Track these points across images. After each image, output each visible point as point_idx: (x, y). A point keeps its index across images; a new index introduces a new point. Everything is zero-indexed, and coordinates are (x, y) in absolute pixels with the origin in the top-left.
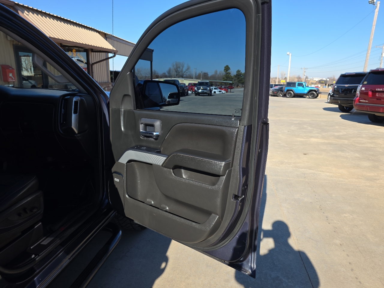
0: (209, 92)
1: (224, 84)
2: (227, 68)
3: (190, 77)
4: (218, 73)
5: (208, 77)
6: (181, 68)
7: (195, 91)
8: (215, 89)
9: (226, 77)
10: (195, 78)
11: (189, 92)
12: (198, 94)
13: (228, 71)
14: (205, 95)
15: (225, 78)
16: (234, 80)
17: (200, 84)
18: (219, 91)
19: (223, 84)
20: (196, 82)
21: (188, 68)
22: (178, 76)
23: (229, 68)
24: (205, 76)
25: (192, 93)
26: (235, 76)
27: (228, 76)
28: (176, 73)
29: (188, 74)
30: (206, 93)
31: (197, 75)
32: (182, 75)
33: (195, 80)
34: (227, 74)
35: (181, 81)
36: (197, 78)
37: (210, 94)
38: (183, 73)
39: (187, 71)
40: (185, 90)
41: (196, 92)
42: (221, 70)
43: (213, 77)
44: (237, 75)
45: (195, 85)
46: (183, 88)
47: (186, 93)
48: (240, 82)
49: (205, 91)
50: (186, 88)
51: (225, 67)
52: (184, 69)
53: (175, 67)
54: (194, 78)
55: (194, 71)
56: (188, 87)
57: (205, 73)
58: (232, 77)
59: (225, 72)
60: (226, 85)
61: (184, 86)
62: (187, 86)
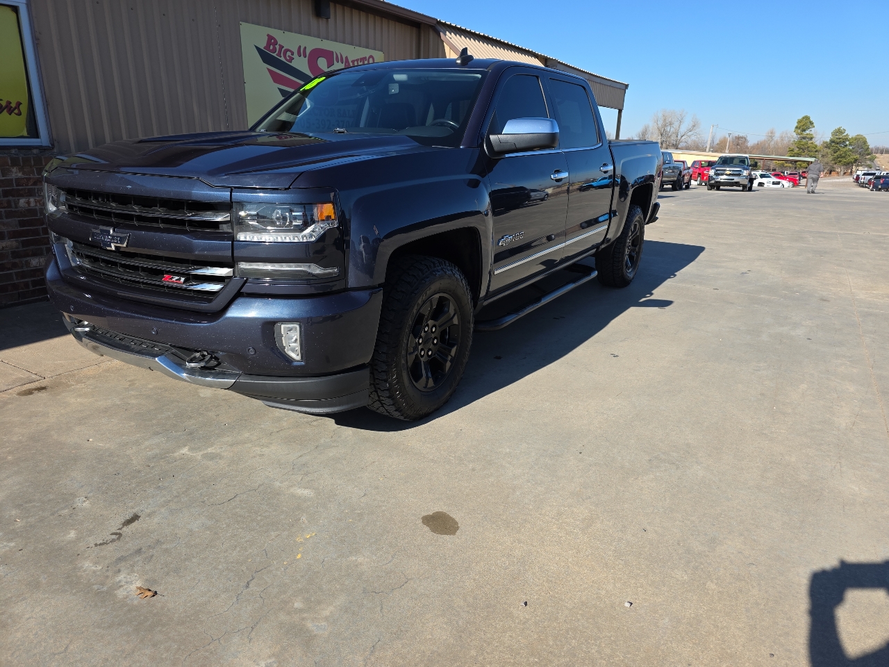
0: (746, 182)
1: (790, 165)
2: (805, 125)
3: (698, 148)
4: (777, 137)
5: (747, 147)
6: (676, 124)
7: (710, 178)
8: (762, 176)
9: (800, 148)
10: (710, 148)
11: (693, 182)
12: (716, 186)
13: (807, 132)
14: (735, 188)
15: (796, 150)
16: (823, 156)
17: (726, 161)
18: (774, 183)
19: (786, 165)
20: (714, 157)
21: (694, 126)
22: (664, 145)
23: (812, 123)
24: (739, 142)
25: (700, 184)
26: (827, 146)
27: (804, 145)
28: (660, 137)
29: (692, 139)
30: (737, 184)
31: (717, 141)
32: (675, 142)
33: (711, 153)
34: (804, 138)
35: (677, 155)
36: (715, 149)
37: (749, 185)
38: (679, 137)
39: (690, 133)
40: (684, 176)
41: (713, 182)
42: (786, 131)
43: (760, 147)
44: (832, 141)
45: (711, 164)
46: (681, 172)
47: (684, 184)
48: (840, 162)
49: (736, 179)
50: (686, 171)
51: (799, 122)
52: (683, 129)
53: (660, 123)
54: (707, 150)
55: (709, 133)
56: (691, 171)
57: (738, 138)
58: (818, 148)
59: (798, 134)
60: (796, 168)
61: (682, 168)
62: (689, 168)
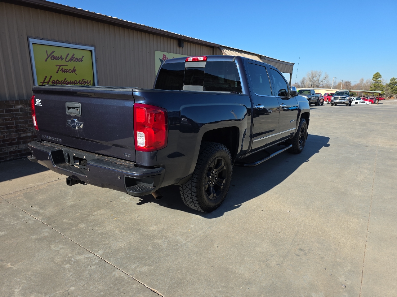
0: (348, 102)
1: (371, 94)
2: (377, 76)
3: (328, 87)
4: (365, 81)
5: (351, 87)
6: (318, 77)
7: (332, 101)
8: (357, 99)
9: (375, 87)
10: (333, 87)
11: (325, 102)
12: (335, 104)
13: (379, 79)
14: (343, 105)
15: (374, 88)
16: (386, 90)
17: (339, 94)
18: (362, 102)
19: (369, 94)
20: (334, 91)
21: (326, 77)
22: (312, 86)
23: (380, 76)
24: (347, 85)
25: (328, 103)
26: (388, 85)
27: (377, 85)
28: (310, 83)
29: (325, 83)
30: (344, 103)
31: (337, 84)
32: (317, 85)
33: (333, 90)
34: (377, 82)
35: (317, 91)
36: (335, 88)
37: (349, 104)
38: (319, 82)
39: (324, 81)
40: (320, 100)
41: (333, 102)
42: (368, 79)
43: (357, 86)
44: (390, 84)
45: (332, 95)
46: (319, 98)
47: (320, 103)
48: (394, 93)
49: (343, 101)
50: (321, 98)
51: (375, 75)
52: (321, 79)
53: (310, 76)
54: (332, 88)
55: (332, 81)
56: (323, 97)
57: (347, 82)
58: (384, 87)
59: (374, 80)
60: (374, 95)
61: (319, 96)
62: (322, 96)
